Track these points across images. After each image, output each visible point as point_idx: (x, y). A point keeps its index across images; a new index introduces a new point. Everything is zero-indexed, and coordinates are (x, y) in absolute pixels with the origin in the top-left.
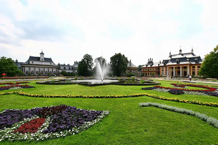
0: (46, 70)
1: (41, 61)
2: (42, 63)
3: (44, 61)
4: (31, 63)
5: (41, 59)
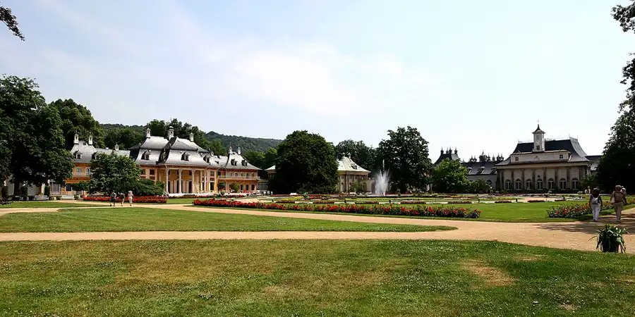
0: (550, 174)
1: (535, 153)
2: (539, 156)
3: (544, 150)
4: (513, 160)
5: (535, 147)
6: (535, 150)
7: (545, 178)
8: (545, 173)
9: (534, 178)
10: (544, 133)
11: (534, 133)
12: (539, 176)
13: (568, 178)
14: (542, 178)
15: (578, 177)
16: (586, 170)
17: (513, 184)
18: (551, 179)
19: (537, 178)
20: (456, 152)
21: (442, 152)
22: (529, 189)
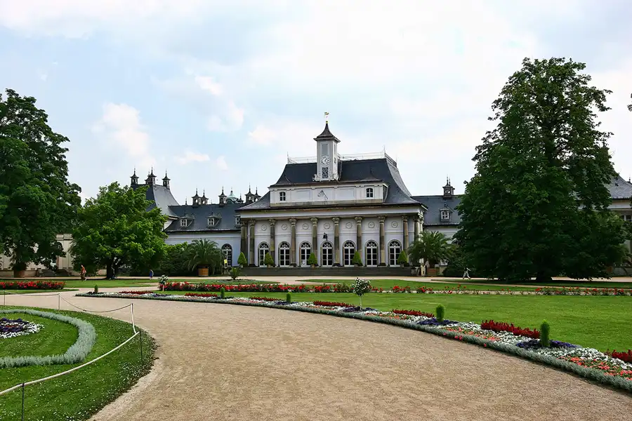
0: (347, 233)
1: (319, 183)
2: (326, 191)
3: (336, 177)
4: (275, 200)
5: (320, 170)
6: (319, 177)
7: (337, 239)
8: (337, 231)
9: (315, 240)
10: (337, 141)
11: (319, 139)
12: (325, 237)
13: (382, 239)
14: (331, 239)
15: (400, 239)
16: (416, 221)
17: (274, 252)
18: (349, 243)
19: (321, 241)
20: (166, 180)
21: (134, 178)
22: (304, 264)
